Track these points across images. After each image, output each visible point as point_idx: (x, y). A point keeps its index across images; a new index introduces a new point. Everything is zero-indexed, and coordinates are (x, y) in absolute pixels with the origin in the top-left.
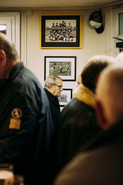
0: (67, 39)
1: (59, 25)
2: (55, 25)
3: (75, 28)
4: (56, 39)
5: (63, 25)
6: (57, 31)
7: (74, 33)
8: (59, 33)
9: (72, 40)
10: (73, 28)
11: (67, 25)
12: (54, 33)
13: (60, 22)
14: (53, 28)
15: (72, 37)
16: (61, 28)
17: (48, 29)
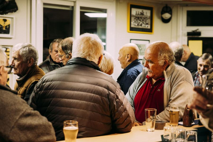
0: (145, 25)
1: (140, 13)
2: (137, 13)
3: (149, 17)
4: (138, 25)
5: (142, 14)
6: (138, 18)
7: (149, 21)
8: (140, 20)
9: (148, 27)
10: (148, 17)
11: (145, 14)
12: (137, 20)
13: (140, 11)
14: (136, 16)
15: (147, 24)
16: (141, 16)
17: (133, 16)
